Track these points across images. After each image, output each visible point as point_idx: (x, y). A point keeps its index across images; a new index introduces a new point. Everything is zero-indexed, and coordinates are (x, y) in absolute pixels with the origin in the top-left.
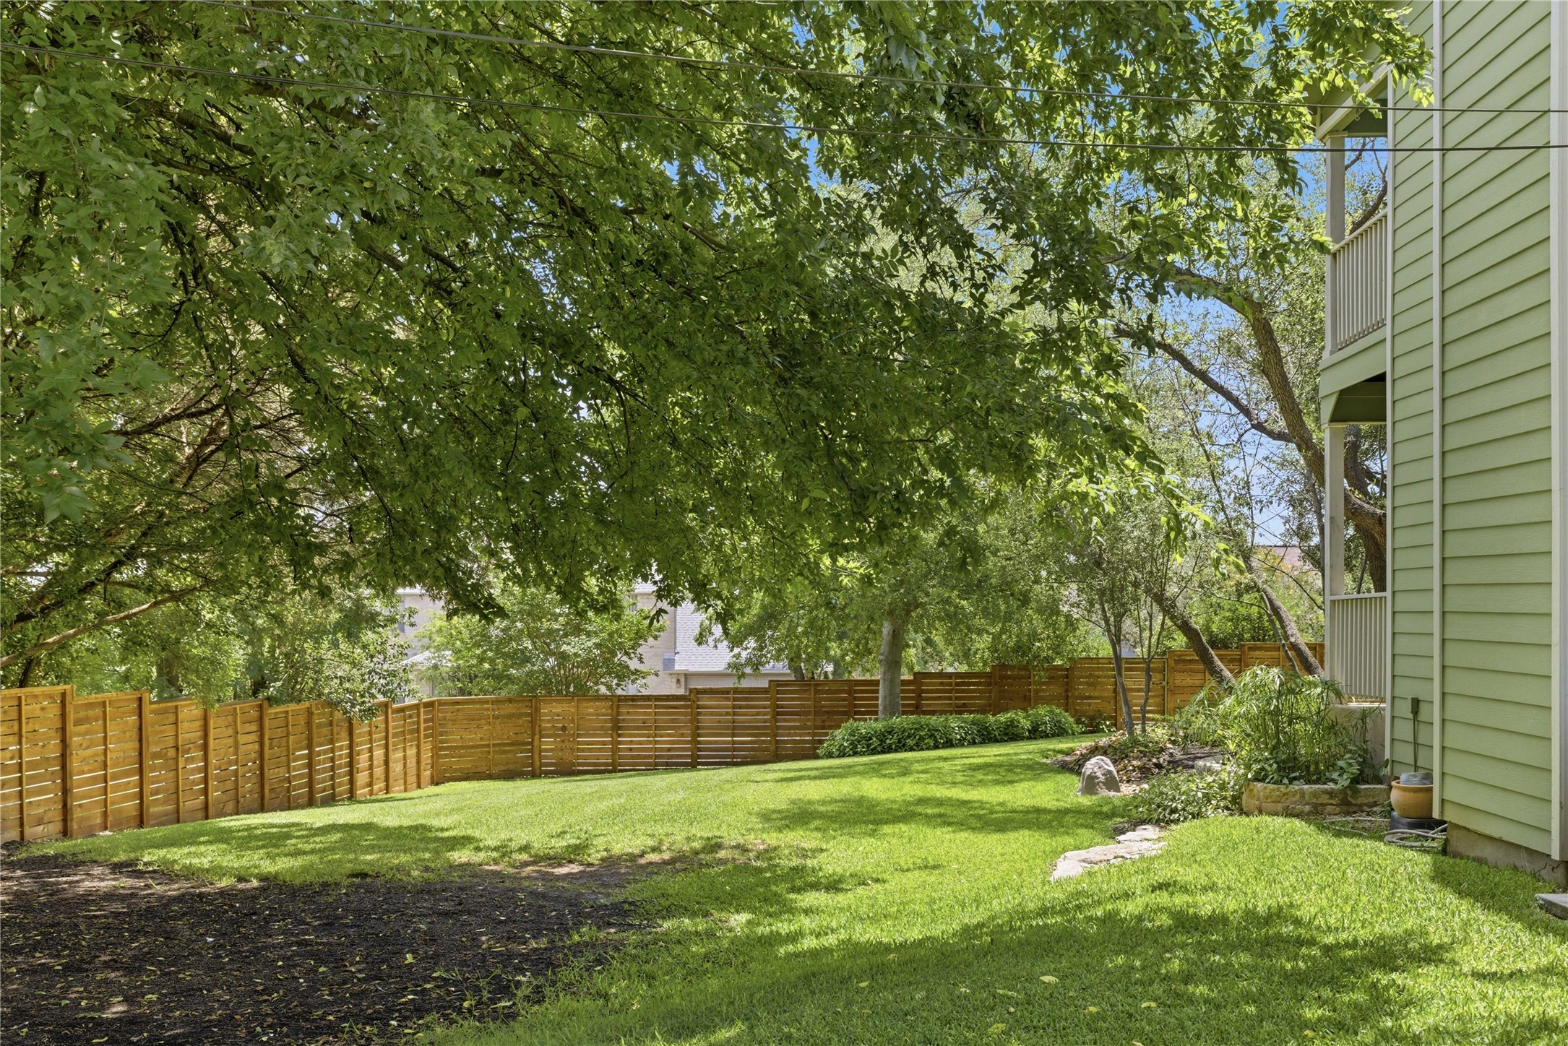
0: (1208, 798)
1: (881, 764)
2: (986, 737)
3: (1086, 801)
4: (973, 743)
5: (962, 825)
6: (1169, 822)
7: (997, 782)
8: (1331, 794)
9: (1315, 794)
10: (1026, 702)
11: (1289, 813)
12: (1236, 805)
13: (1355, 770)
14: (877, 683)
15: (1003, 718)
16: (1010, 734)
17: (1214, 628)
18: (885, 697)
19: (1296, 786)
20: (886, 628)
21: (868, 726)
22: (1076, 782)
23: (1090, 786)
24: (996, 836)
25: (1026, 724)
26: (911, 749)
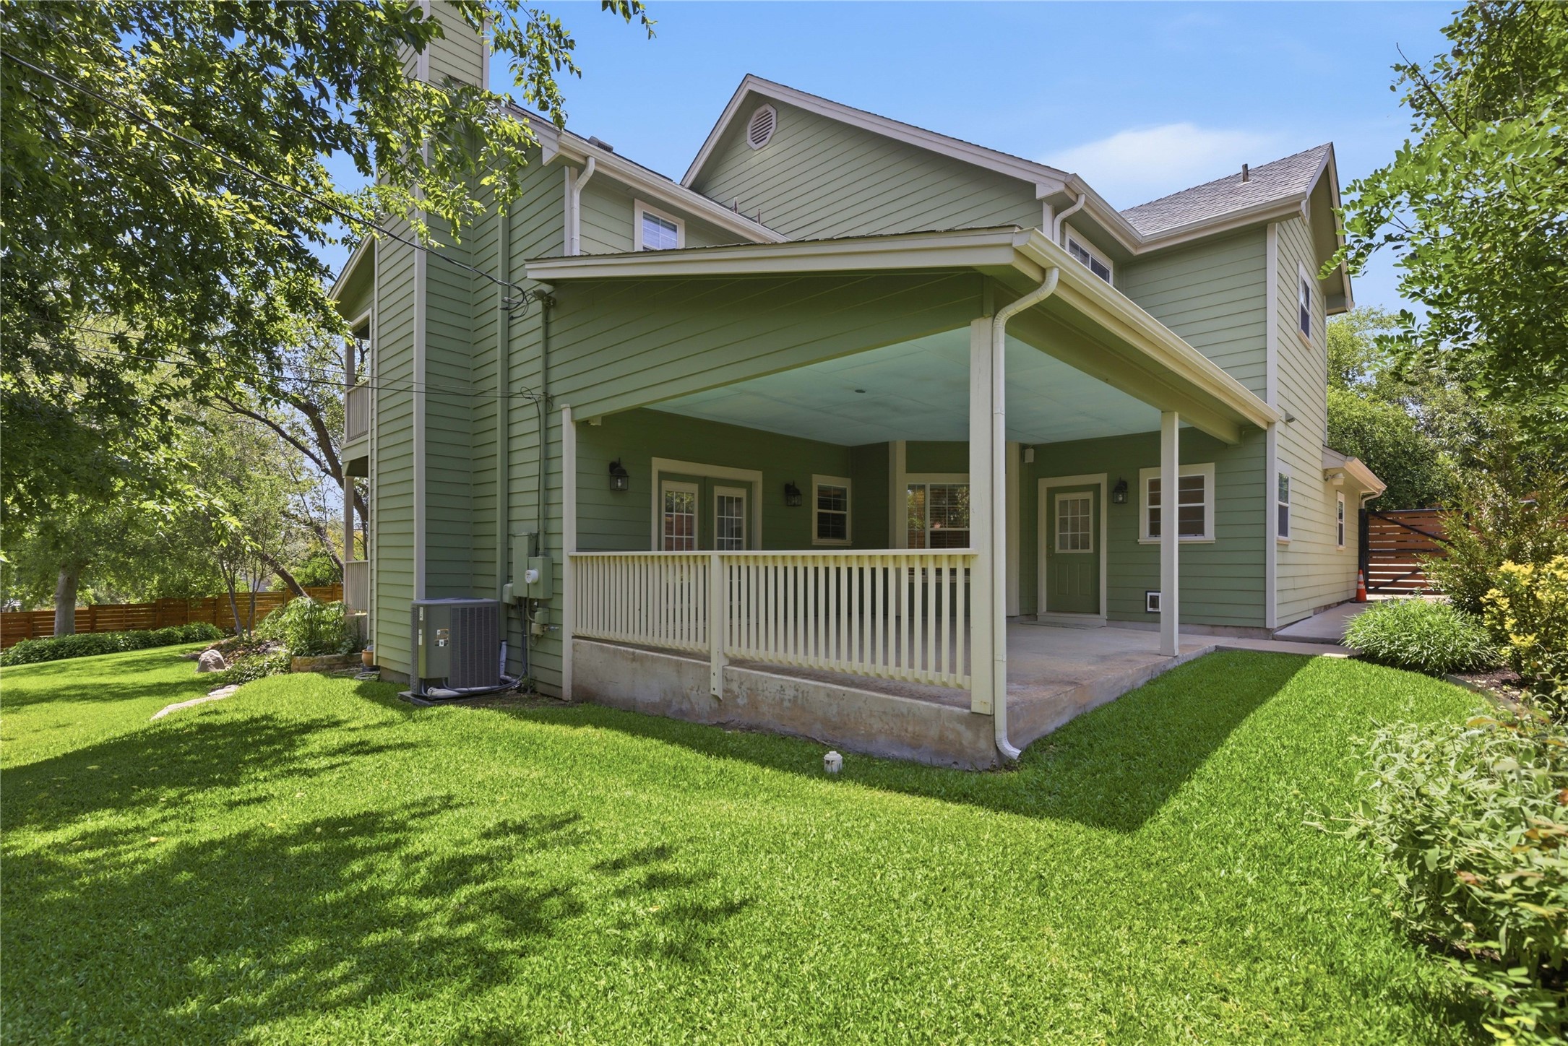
0: (270, 667)
1: (42, 667)
2: (147, 643)
3: (199, 676)
4: (133, 649)
5: (96, 698)
6: (244, 682)
7: (137, 671)
8: (338, 659)
9: (329, 660)
10: (185, 620)
11: (314, 670)
12: (288, 669)
13: (351, 646)
14: (53, 613)
15: (161, 632)
16: (168, 641)
17: (318, 575)
18: (59, 623)
19: (319, 657)
20: (61, 577)
21: (45, 641)
22: (197, 665)
23: (204, 666)
24: (120, 703)
25: (181, 634)
26: (81, 655)
